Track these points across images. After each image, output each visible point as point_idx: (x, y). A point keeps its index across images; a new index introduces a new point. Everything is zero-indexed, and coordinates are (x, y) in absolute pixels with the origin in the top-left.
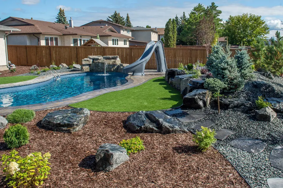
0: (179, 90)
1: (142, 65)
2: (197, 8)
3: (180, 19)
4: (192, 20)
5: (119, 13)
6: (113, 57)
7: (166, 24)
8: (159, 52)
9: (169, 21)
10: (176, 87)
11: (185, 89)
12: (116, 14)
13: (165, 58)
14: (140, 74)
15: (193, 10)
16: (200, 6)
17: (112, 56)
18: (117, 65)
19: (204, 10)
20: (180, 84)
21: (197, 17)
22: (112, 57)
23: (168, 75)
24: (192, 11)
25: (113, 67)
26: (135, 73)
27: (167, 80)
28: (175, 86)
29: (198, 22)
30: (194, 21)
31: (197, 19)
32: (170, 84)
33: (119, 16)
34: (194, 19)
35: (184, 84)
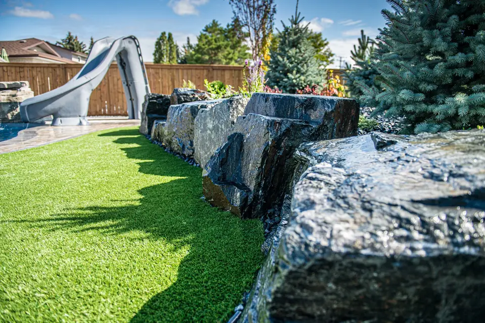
0: (189, 156)
1: (78, 96)
2: (210, 27)
3: (183, 49)
4: (204, 45)
5: (76, 37)
6: (11, 84)
7: (157, 42)
8: (129, 67)
9: (161, 37)
10: (175, 147)
11: (228, 147)
12: (71, 38)
13: (146, 84)
14: (76, 120)
15: (204, 31)
16: (215, 24)
17: (9, 83)
18: (20, 103)
19: (222, 31)
20: (191, 132)
21: (212, 40)
22: (8, 85)
23: (148, 113)
24: (202, 31)
25: (12, 109)
26: (59, 120)
27: (147, 131)
28: (170, 143)
29: (212, 47)
30: (207, 46)
31: (211, 44)
32: (152, 142)
33: (75, 41)
34: (206, 43)
35: (210, 126)
